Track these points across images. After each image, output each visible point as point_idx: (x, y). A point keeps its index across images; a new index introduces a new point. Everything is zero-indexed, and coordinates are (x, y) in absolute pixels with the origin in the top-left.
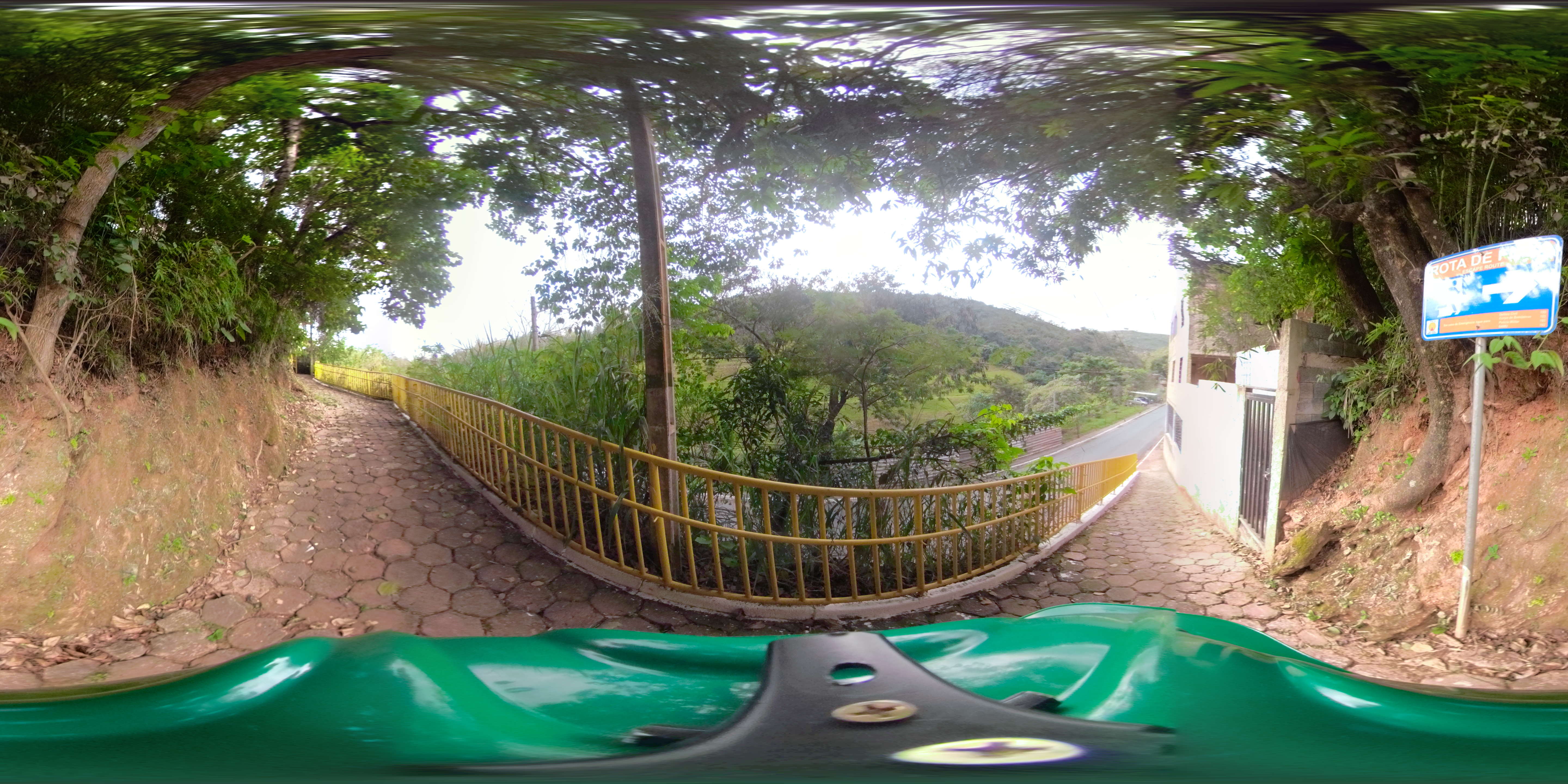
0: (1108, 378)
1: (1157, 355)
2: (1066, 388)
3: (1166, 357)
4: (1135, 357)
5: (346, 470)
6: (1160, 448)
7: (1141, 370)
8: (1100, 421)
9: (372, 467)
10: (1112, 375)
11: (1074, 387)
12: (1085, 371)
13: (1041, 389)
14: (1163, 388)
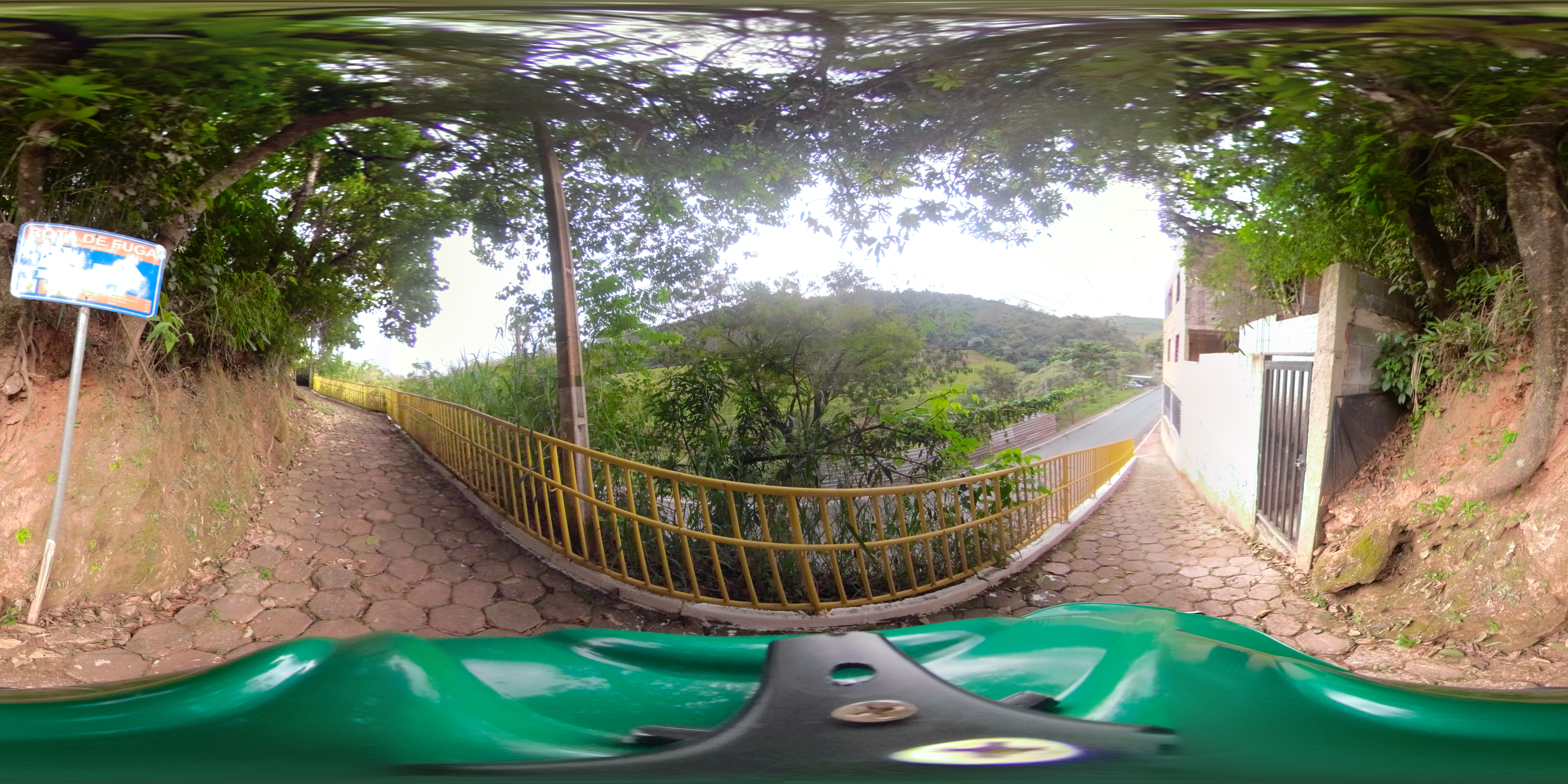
0: (1102, 363)
1: (1152, 338)
2: (1057, 374)
3: (1161, 340)
4: (1129, 342)
5: (343, 464)
6: (1157, 431)
7: (1135, 353)
8: (1096, 405)
9: (366, 463)
10: (1105, 359)
11: (1066, 373)
12: (1078, 357)
13: (1032, 377)
14: (1158, 371)
